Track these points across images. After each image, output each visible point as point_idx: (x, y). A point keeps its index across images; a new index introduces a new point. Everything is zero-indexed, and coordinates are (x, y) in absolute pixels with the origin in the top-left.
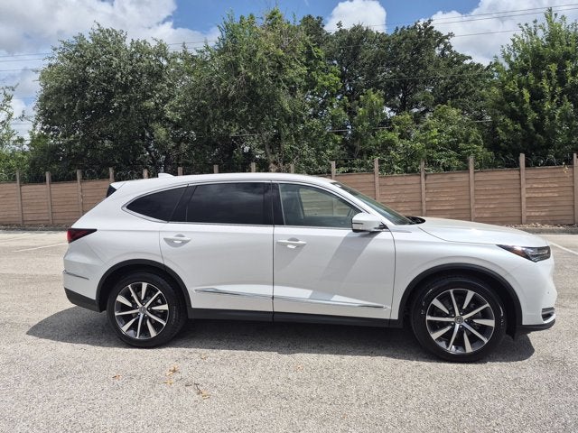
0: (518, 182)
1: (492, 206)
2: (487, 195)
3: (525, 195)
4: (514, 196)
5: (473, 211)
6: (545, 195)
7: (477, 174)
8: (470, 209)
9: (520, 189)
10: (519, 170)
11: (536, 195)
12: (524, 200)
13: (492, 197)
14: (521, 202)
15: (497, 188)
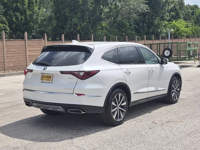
0: (24, 47)
1: (14, 60)
2: (11, 54)
3: (28, 54)
4: (23, 54)
5: (6, 63)
6: (35, 54)
7: (7, 42)
8: (4, 62)
9: (26, 50)
10: (25, 41)
11: (32, 54)
12: (28, 56)
13: (14, 55)
14: (26, 58)
15: (16, 50)
